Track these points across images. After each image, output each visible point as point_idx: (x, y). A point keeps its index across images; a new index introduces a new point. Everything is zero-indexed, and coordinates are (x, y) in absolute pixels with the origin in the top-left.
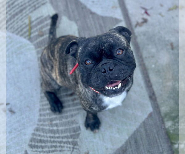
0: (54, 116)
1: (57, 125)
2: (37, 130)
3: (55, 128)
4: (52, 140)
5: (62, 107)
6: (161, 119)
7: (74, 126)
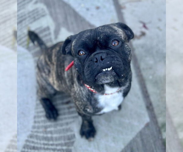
0: (49, 123)
1: (51, 132)
2: (31, 136)
3: (49, 135)
4: (46, 147)
5: (57, 114)
6: (158, 129)
7: (69, 133)
